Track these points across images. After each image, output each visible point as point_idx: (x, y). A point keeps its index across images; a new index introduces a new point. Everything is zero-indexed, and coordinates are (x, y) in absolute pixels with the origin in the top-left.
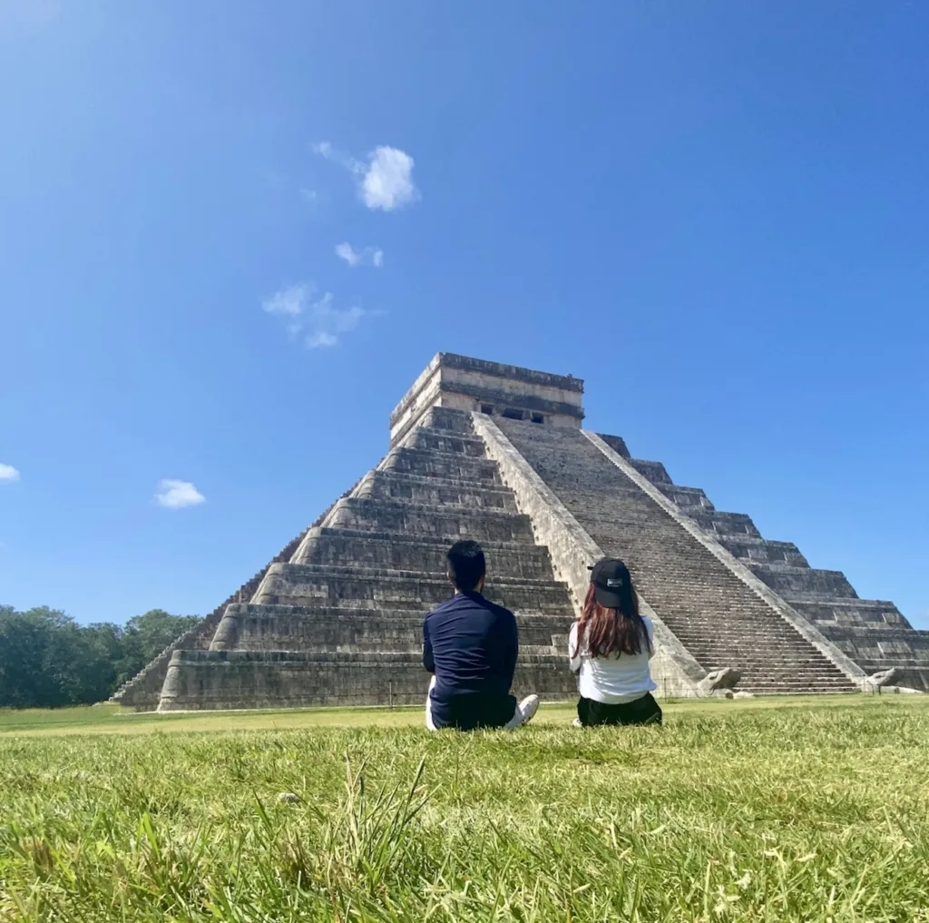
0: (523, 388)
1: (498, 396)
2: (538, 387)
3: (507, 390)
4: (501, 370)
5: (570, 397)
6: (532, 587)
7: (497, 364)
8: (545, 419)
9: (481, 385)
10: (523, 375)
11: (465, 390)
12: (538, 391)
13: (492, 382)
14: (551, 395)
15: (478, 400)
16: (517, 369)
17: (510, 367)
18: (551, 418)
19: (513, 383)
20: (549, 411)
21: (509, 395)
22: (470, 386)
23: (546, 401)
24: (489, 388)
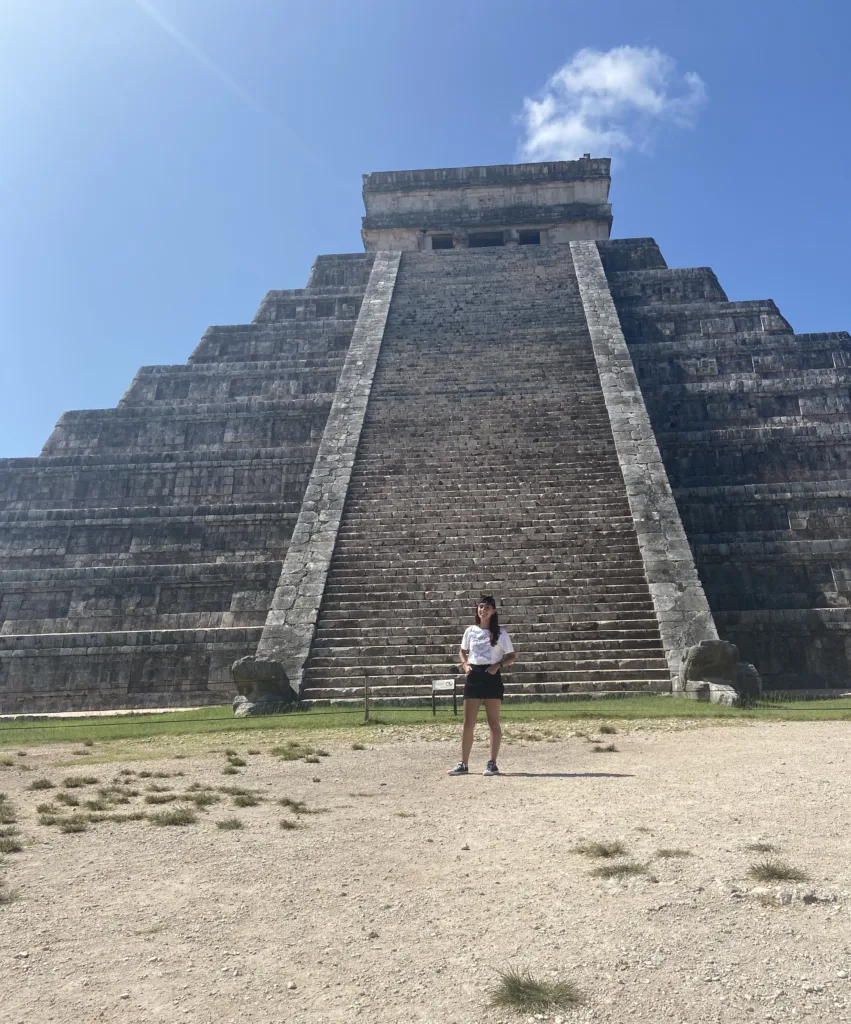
0: (502, 196)
1: (457, 217)
2: (527, 188)
3: (474, 206)
4: (461, 176)
5: (586, 192)
6: (260, 516)
7: (455, 169)
8: (542, 234)
9: (432, 206)
10: (498, 176)
11: (402, 221)
12: (527, 195)
13: (448, 199)
14: (551, 195)
15: (425, 231)
16: (489, 169)
17: (477, 169)
18: (552, 233)
19: (484, 192)
20: (547, 222)
21: (475, 212)
22: (411, 213)
23: (540, 208)
24: (443, 209)
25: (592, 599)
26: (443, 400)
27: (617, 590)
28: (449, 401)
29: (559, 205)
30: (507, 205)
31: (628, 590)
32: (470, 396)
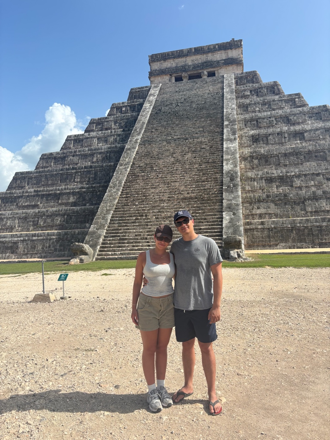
0: (200, 59)
1: (184, 69)
2: (210, 55)
3: (190, 64)
4: (185, 52)
5: (233, 54)
7: (182, 50)
8: (216, 72)
9: (174, 65)
10: (199, 51)
11: (162, 72)
12: (210, 57)
13: (180, 62)
14: (220, 56)
15: (172, 75)
16: (195, 48)
17: (191, 49)
18: (220, 71)
19: (194, 58)
20: (218, 67)
21: (190, 66)
22: (167, 68)
23: (215, 61)
24: (178, 66)
25: (202, 219)
26: (165, 143)
27: (211, 215)
28: (167, 143)
29: (222, 60)
30: (203, 62)
31: (215, 215)
32: (175, 141)
